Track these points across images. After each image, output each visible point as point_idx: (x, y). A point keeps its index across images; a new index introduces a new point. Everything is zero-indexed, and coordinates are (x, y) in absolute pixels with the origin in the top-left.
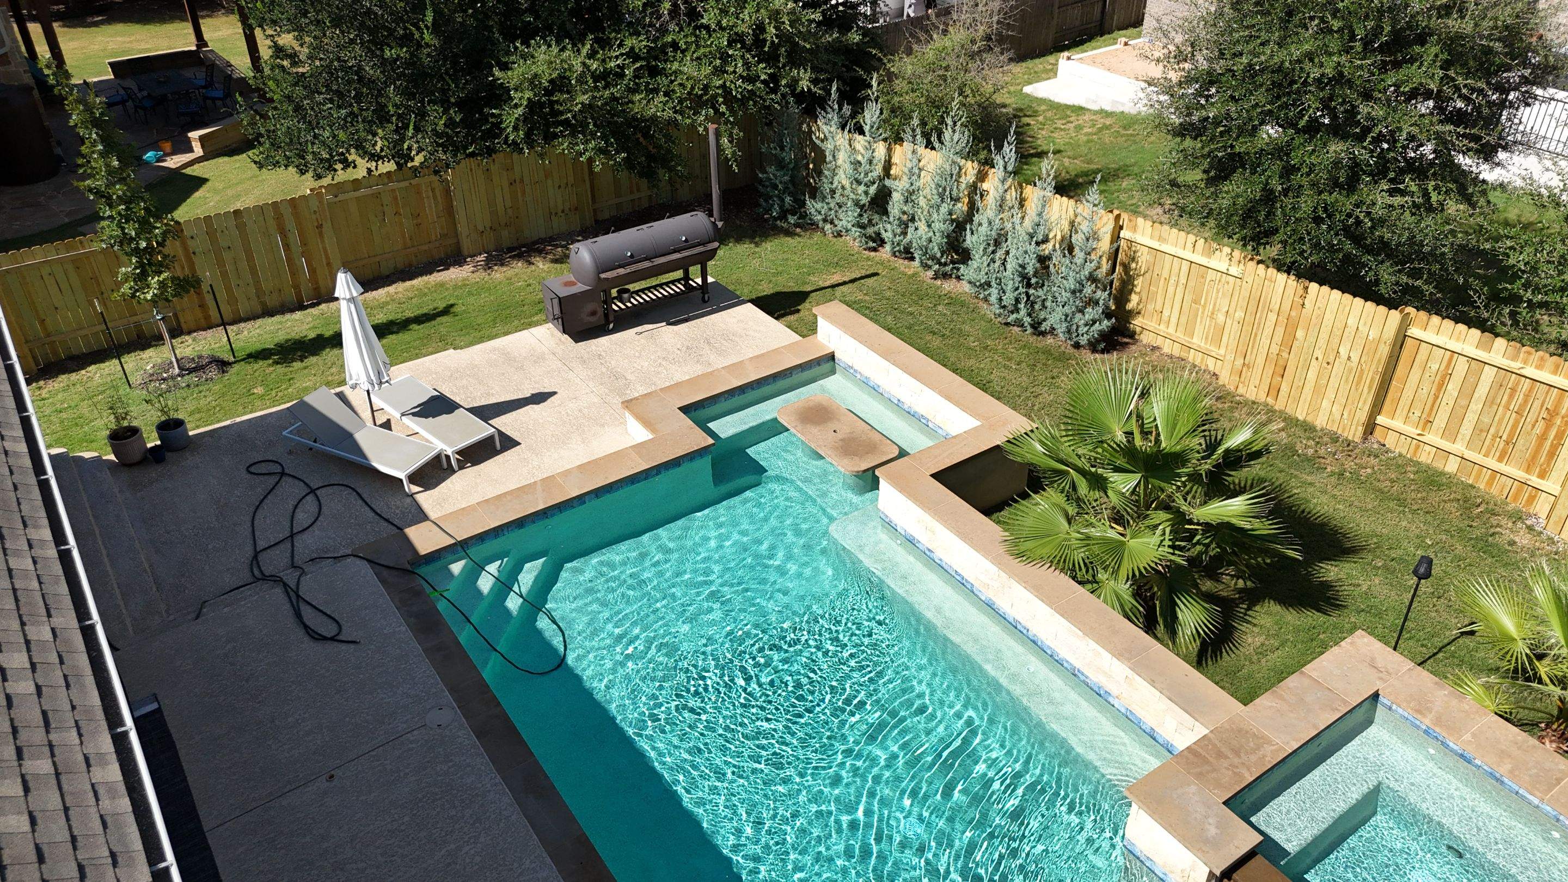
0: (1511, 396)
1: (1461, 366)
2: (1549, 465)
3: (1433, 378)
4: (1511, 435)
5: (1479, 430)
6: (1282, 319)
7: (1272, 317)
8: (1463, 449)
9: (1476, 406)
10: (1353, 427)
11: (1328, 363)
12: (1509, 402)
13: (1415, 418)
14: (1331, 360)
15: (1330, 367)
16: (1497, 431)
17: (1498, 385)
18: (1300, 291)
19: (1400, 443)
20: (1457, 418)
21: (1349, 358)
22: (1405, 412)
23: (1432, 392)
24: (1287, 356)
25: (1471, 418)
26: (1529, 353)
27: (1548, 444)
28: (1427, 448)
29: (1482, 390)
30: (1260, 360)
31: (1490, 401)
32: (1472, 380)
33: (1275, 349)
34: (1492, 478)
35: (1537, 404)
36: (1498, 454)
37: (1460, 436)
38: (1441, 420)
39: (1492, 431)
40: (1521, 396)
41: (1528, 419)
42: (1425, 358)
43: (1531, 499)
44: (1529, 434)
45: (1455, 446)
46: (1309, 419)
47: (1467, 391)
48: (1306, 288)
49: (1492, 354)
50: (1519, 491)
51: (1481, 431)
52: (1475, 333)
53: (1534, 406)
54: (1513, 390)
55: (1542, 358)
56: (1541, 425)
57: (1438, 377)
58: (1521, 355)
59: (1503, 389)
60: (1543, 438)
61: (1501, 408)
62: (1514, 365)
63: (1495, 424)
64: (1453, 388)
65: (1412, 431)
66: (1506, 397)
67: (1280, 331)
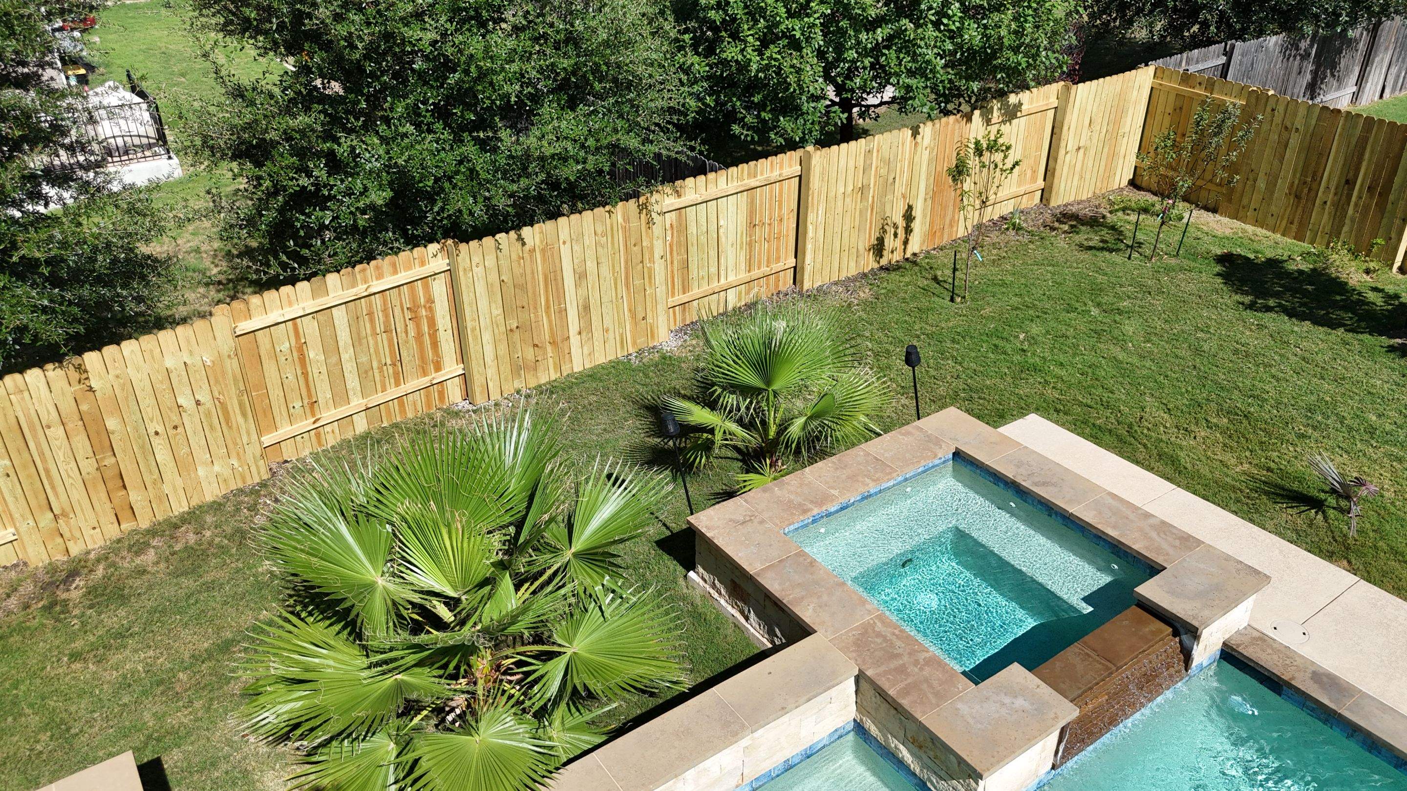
0: (372, 321)
1: (310, 327)
2: (438, 356)
3: (290, 359)
4: (393, 356)
5: (364, 373)
6: (74, 424)
7: (57, 432)
8: (361, 401)
9: (347, 355)
10: (253, 469)
11: (175, 427)
12: (373, 328)
13: (298, 410)
14: (176, 420)
15: (180, 430)
16: (380, 361)
17: (355, 320)
18: (74, 375)
19: (300, 446)
20: (337, 378)
21: (198, 403)
22: (285, 414)
23: (299, 372)
24: (113, 460)
25: (349, 368)
26: (364, 270)
27: (427, 339)
28: (328, 428)
29: (344, 336)
30: (78, 494)
31: (357, 340)
32: (328, 333)
33: (89, 466)
34: (402, 405)
35: (397, 310)
36: (392, 381)
37: (351, 393)
38: (323, 392)
39: (375, 365)
40: (380, 314)
41: (399, 330)
42: (269, 346)
43: (442, 395)
44: (407, 342)
45: (352, 404)
46: (195, 502)
47: (331, 347)
48: (80, 368)
49: (331, 295)
50: (428, 396)
51: (366, 372)
52: (303, 286)
53: (396, 314)
54: (370, 314)
55: (377, 268)
56: (411, 325)
57: (295, 354)
58: (358, 277)
59: (361, 319)
60: (419, 336)
61: (370, 338)
62: (360, 290)
63: (374, 357)
64: (314, 354)
65: (307, 424)
66: (368, 325)
67: (81, 443)
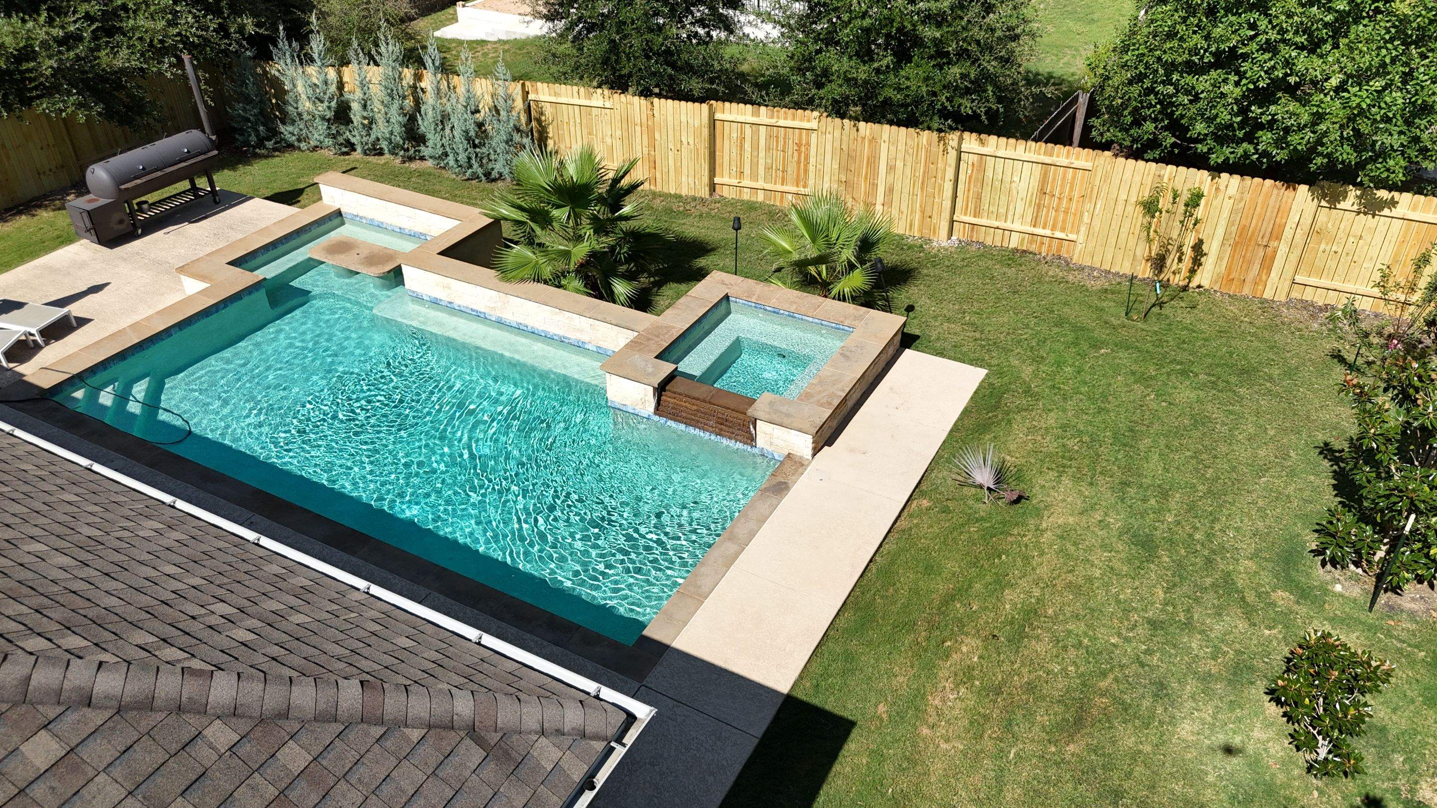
0: (777, 142)
1: (748, 131)
2: (807, 178)
3: (736, 143)
4: (784, 167)
5: (768, 168)
6: (645, 128)
7: (638, 128)
8: (763, 183)
9: (762, 154)
11: (677, 151)
12: (777, 146)
13: (733, 173)
14: (678, 148)
15: (679, 153)
16: (777, 166)
17: (769, 137)
18: (650, 106)
19: (731, 192)
21: (689, 144)
22: (728, 171)
23: (739, 152)
24: (654, 151)
25: (762, 162)
26: (779, 112)
27: (802, 166)
28: (745, 189)
29: (762, 143)
31: (768, 149)
32: (756, 138)
33: (645, 151)
34: (782, 197)
35: (791, 141)
36: (780, 180)
37: (759, 176)
38: (747, 169)
39: (774, 167)
40: (782, 140)
41: (789, 153)
42: (727, 131)
44: (792, 162)
45: (759, 183)
46: (678, 192)
47: (755, 147)
48: (652, 103)
49: (761, 118)
52: (749, 106)
53: (790, 143)
54: (777, 137)
56: (796, 154)
57: (739, 142)
58: (775, 114)
59: (772, 138)
60: (799, 162)
61: (774, 151)
62: (775, 121)
63: (774, 162)
64: (747, 145)
65: (736, 181)
66: (775, 143)
67: (645, 136)
